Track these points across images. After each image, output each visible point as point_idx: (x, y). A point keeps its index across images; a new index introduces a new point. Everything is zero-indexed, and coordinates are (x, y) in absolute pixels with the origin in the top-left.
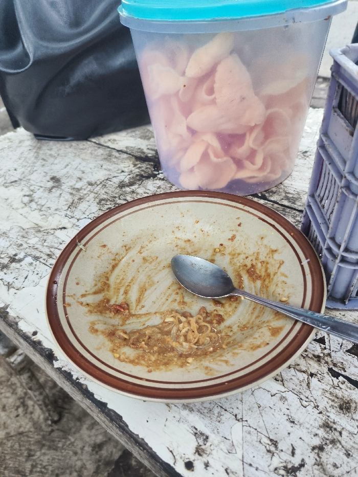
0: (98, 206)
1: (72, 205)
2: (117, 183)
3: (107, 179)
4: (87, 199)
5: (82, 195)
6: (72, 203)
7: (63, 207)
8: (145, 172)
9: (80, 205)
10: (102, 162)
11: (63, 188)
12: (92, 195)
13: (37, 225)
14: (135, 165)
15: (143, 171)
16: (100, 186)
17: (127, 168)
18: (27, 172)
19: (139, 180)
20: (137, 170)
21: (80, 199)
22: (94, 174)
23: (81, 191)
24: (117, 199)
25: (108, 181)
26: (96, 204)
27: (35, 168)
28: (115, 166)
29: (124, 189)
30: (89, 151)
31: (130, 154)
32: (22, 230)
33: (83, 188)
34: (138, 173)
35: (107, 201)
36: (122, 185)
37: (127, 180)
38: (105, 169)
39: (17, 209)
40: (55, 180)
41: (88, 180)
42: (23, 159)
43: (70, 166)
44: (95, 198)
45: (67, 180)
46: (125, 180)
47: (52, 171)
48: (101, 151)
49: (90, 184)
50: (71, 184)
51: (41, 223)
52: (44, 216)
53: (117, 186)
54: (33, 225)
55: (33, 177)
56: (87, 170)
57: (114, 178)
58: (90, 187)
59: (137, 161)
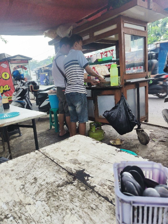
0: (46, 195)
1: (37, 193)
2: (57, 184)
3: (54, 182)
4: (43, 191)
5: (42, 188)
6: (37, 192)
7: (33, 193)
8: (69, 181)
9: (40, 193)
10: (55, 173)
11: (37, 183)
12: (46, 189)
13: (21, 201)
14: (67, 176)
15: (68, 180)
16: (50, 185)
17: (63, 178)
18: (27, 173)
19: (66, 184)
20: (67, 179)
21: (41, 190)
22: (50, 178)
23: (42, 186)
24: (54, 193)
25: (54, 183)
26: (46, 194)
27: (30, 172)
28: (59, 175)
29: (58, 188)
30: (52, 167)
31: (66, 171)
32: (15, 202)
33: (44, 185)
34: (66, 181)
35: (50, 193)
36: (58, 186)
37: (61, 184)
38: (55, 177)
39: (17, 191)
40: (35, 179)
41: (47, 181)
42: (28, 167)
43: (43, 173)
44: (47, 191)
45: (40, 180)
46: (60, 184)
47: (36, 175)
48: (57, 168)
49: (47, 183)
50: (40, 182)
51: (23, 200)
52: (25, 197)
53: (57, 186)
54: (19, 201)
55: (28, 176)
56: (49, 176)
57: (57, 182)
58: (46, 184)
59: (68, 174)
